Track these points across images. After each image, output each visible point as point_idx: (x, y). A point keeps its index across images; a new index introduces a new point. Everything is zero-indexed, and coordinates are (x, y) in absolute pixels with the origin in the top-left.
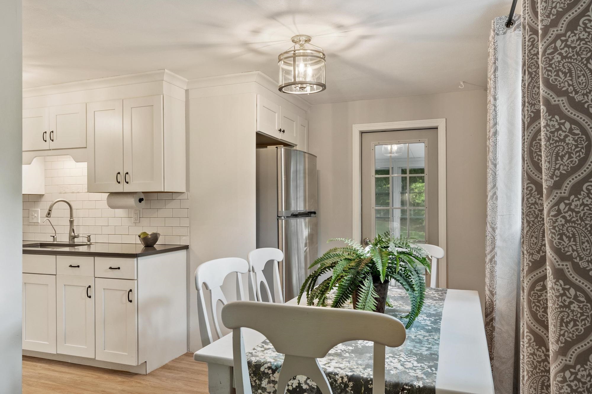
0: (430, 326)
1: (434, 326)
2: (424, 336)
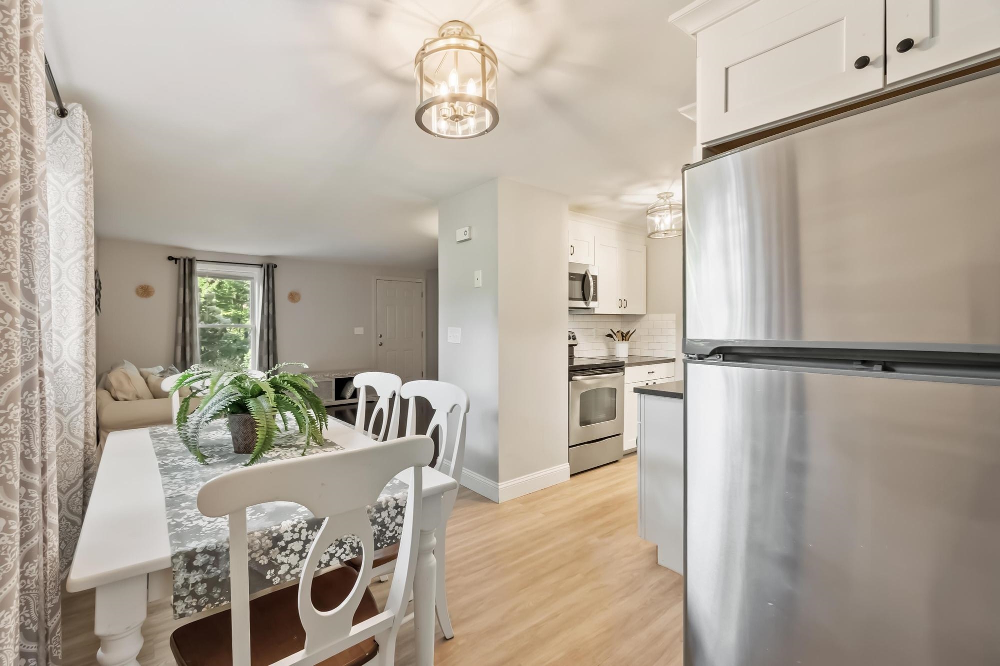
0: (184, 508)
1: (177, 510)
2: (186, 489)
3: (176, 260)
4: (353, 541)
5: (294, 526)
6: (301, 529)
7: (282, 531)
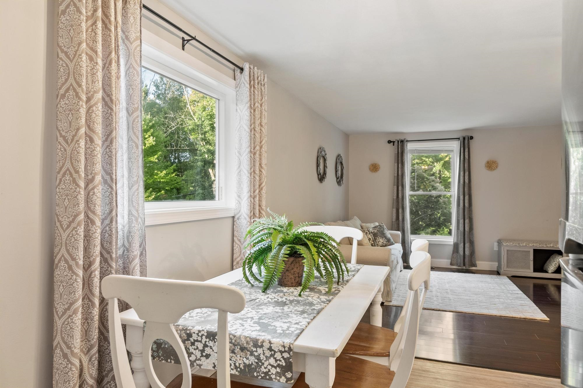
3: (394, 142)
4: (236, 361)
5: (199, 331)
6: (203, 335)
7: (192, 332)
